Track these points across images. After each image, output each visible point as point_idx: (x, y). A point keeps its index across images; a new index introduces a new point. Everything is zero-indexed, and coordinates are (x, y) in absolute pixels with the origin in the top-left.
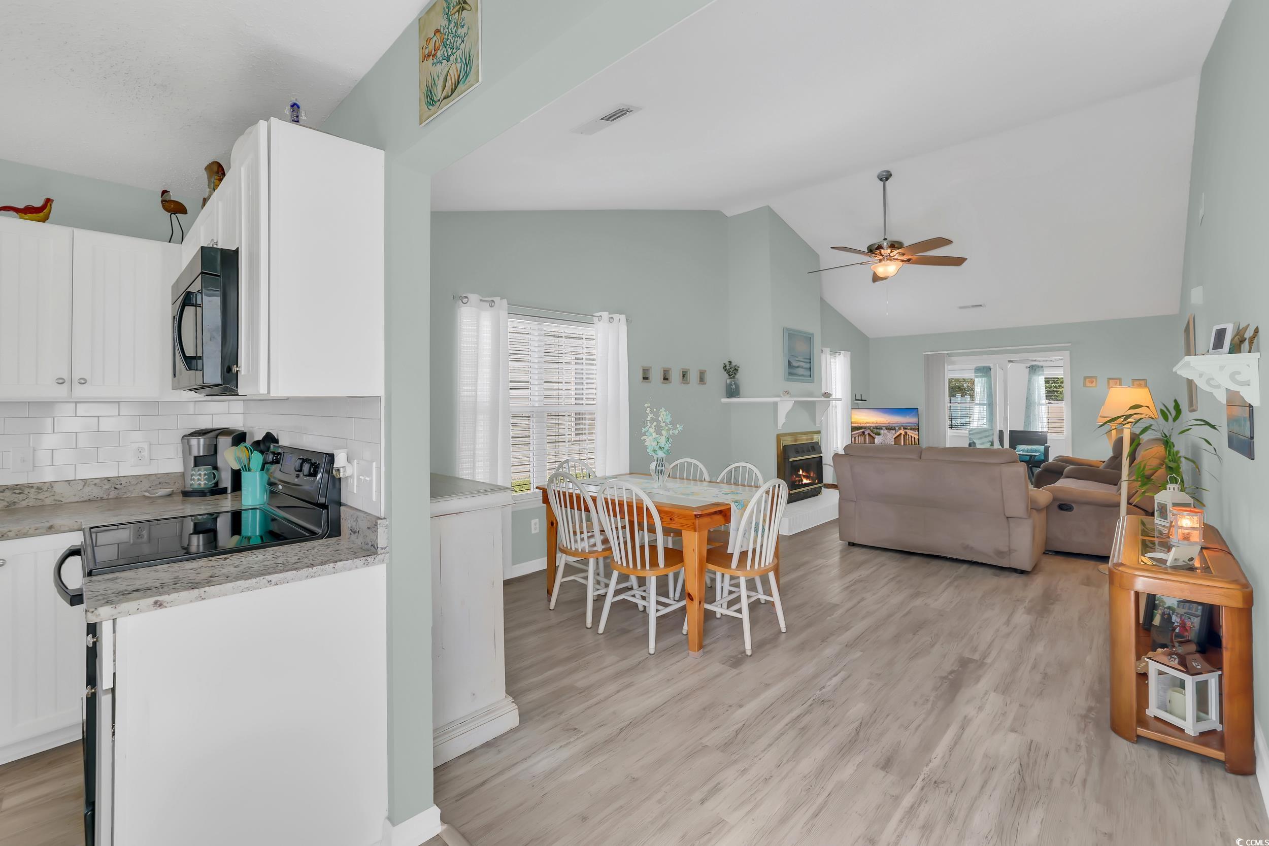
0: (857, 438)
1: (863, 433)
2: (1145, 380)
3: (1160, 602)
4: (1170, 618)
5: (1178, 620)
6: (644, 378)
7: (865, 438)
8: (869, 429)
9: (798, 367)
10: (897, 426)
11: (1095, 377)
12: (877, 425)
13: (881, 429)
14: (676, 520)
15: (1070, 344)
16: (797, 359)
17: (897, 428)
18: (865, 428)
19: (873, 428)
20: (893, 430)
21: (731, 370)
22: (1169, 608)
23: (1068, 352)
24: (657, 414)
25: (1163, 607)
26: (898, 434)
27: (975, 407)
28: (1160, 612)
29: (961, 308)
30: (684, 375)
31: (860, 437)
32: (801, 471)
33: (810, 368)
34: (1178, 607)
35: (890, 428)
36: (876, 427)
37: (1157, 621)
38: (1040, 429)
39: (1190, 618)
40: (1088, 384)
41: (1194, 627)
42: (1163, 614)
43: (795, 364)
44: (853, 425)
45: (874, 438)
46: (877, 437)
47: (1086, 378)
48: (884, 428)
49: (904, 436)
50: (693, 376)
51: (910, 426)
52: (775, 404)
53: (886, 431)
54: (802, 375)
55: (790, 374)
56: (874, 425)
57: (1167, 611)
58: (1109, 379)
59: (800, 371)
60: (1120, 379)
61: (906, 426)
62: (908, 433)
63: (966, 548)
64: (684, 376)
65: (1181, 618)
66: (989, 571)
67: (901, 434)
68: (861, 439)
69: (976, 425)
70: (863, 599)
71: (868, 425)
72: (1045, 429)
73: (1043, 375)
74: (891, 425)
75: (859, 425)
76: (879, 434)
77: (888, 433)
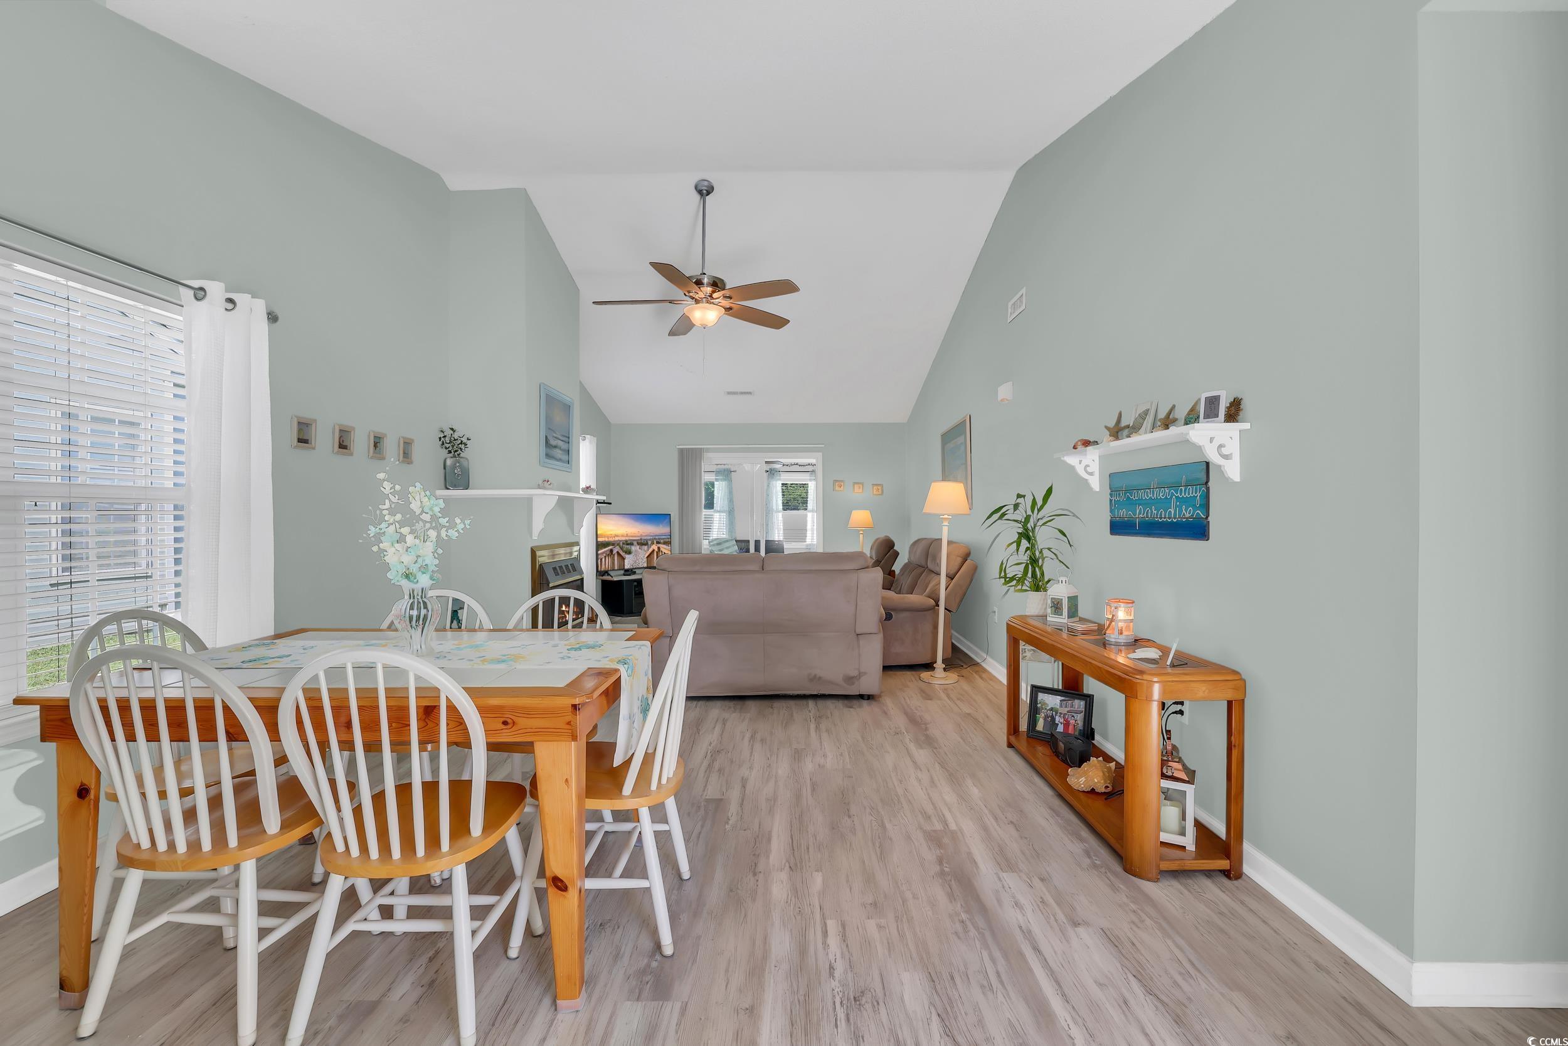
0: (603, 560)
1: (611, 551)
2: (881, 485)
3: (1042, 705)
4: (1053, 719)
5: (1062, 720)
6: (300, 440)
7: (614, 560)
8: (618, 545)
9: (555, 447)
10: (650, 540)
11: (842, 481)
12: (627, 539)
13: (632, 544)
14: (522, 722)
15: (823, 446)
16: (555, 435)
17: (650, 543)
18: (613, 544)
19: (623, 544)
20: (645, 545)
21: (453, 445)
22: (1052, 709)
23: (821, 454)
24: (404, 495)
25: (1046, 709)
26: (650, 550)
27: (716, 514)
28: (1043, 715)
29: (729, 393)
30: (377, 443)
31: (607, 558)
32: (564, 606)
33: (569, 451)
34: (1061, 706)
35: (642, 543)
36: (626, 541)
37: (1040, 726)
38: (777, 537)
39: (1073, 716)
40: (837, 488)
41: (1078, 724)
42: (1045, 719)
43: (553, 442)
44: (599, 539)
45: (624, 559)
46: (627, 556)
47: (836, 481)
48: (635, 543)
49: (657, 553)
50: (391, 448)
51: (663, 539)
52: (529, 500)
53: (638, 547)
54: (560, 460)
55: (548, 456)
56: (624, 539)
57: (1050, 713)
58: (855, 483)
59: (558, 453)
60: (863, 484)
61: (659, 538)
62: (662, 549)
63: (815, 679)
64: (375, 446)
65: (1064, 718)
66: (840, 704)
67: (654, 550)
68: (608, 560)
69: (716, 535)
70: (744, 783)
71: (617, 539)
72: (781, 538)
73: (780, 480)
74: (643, 538)
75: (607, 540)
76: (629, 552)
77: (640, 550)
